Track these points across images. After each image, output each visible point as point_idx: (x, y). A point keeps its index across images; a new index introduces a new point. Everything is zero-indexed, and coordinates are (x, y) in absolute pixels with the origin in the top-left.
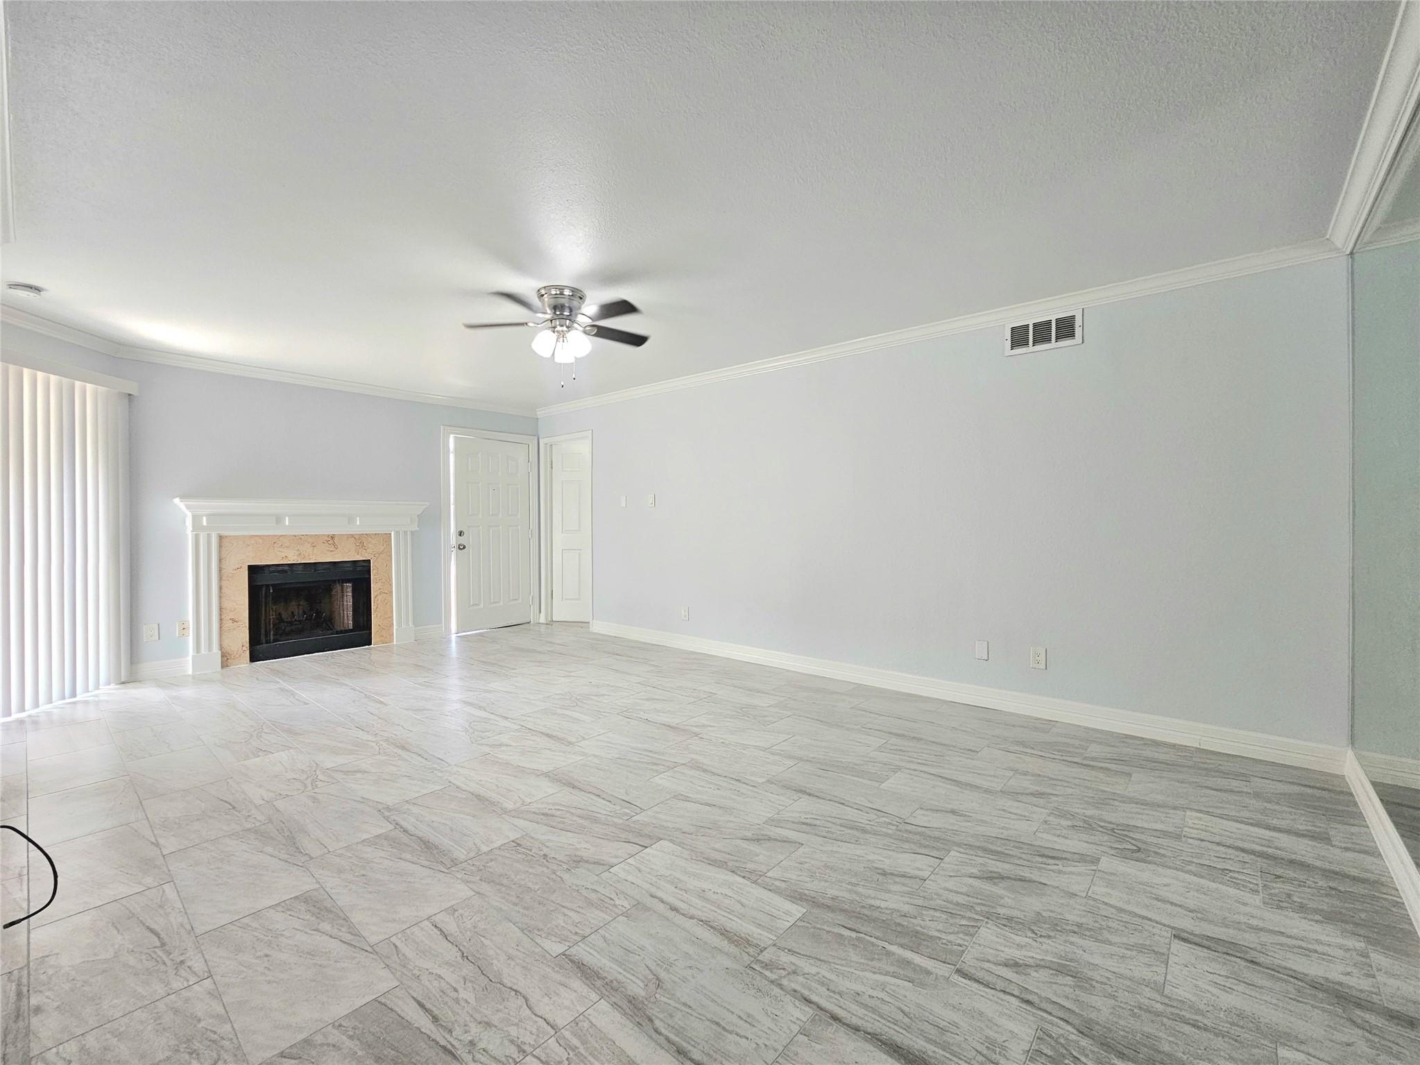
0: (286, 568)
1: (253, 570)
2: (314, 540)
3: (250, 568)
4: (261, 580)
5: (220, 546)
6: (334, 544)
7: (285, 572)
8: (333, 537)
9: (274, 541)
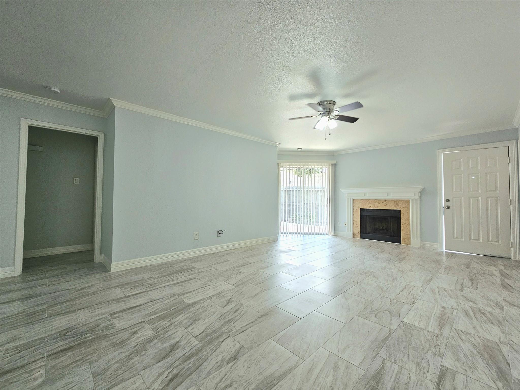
0: (371, 210)
1: (361, 210)
2: (379, 201)
3: (361, 209)
4: (364, 213)
5: (353, 202)
6: (386, 203)
7: (371, 211)
8: (386, 201)
9: (367, 201)
